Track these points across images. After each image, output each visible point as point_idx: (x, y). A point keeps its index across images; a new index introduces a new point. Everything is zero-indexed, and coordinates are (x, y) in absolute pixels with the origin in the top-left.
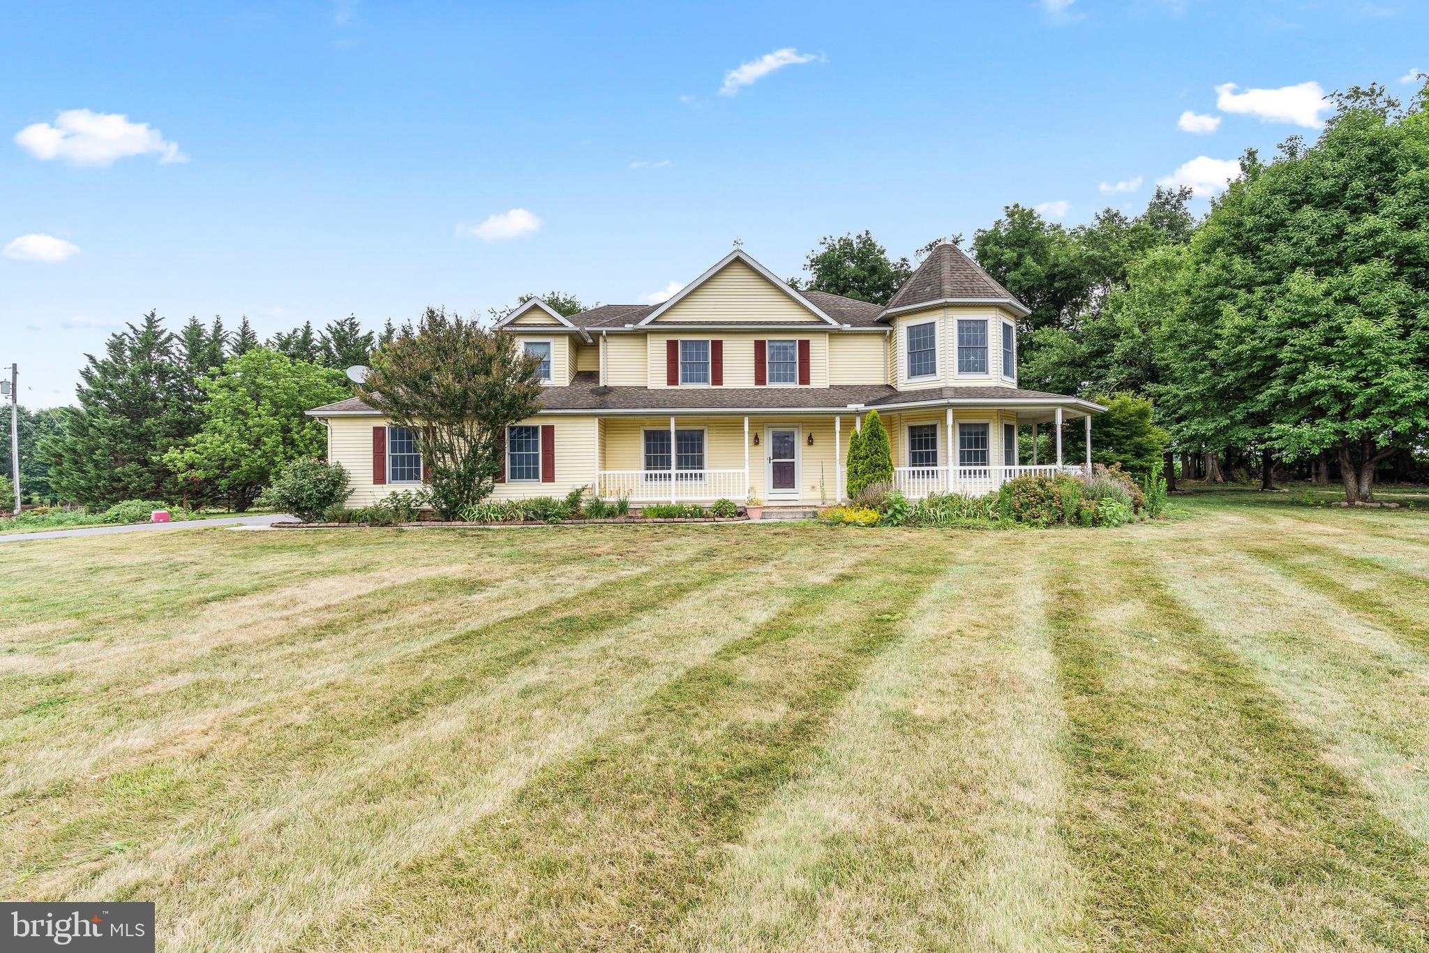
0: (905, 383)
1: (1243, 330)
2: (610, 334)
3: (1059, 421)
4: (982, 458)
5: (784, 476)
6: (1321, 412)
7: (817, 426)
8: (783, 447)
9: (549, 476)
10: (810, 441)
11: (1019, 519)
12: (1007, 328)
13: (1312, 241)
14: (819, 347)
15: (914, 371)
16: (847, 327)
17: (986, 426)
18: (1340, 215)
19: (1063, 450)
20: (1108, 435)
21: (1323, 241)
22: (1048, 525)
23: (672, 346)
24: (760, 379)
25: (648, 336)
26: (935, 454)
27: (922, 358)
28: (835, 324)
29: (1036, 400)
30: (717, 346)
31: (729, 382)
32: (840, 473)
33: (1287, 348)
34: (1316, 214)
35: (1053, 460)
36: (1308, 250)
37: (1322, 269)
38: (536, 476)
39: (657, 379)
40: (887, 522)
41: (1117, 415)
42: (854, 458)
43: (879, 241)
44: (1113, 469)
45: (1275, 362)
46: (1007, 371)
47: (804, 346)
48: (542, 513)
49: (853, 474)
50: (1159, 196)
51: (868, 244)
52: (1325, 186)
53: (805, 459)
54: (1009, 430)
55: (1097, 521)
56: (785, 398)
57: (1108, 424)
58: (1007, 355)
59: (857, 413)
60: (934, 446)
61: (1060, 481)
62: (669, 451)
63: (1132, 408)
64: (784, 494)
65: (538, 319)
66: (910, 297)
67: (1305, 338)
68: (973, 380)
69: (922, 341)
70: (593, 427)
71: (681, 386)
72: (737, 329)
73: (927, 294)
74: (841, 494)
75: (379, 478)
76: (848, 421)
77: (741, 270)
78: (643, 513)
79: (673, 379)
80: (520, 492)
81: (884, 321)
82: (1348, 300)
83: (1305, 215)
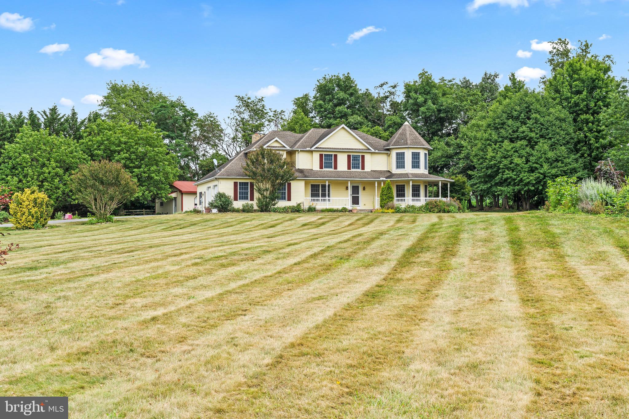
0: (395, 171)
1: (492, 157)
2: (301, 151)
3: (440, 185)
4: (418, 195)
5: (356, 201)
6: (509, 184)
7: (368, 185)
8: (355, 190)
9: (289, 199)
10: (364, 189)
11: (430, 211)
12: (425, 154)
13: (510, 131)
14: (367, 157)
15: (398, 167)
16: (377, 151)
17: (419, 185)
18: (519, 124)
19: (441, 193)
20: (454, 189)
21: (514, 132)
22: (437, 212)
23: (321, 156)
24: (349, 168)
25: (314, 153)
26: (404, 194)
27: (400, 163)
28: (373, 151)
29: (434, 178)
30: (336, 156)
31: (339, 169)
32: (377, 200)
33: (501, 164)
34: (513, 122)
35: (438, 196)
36: (510, 133)
37: (512, 141)
38: (285, 199)
39: (316, 167)
40: (397, 212)
41: (457, 183)
42: (382, 195)
44: (454, 199)
45: (499, 168)
46: (426, 168)
47: (363, 157)
49: (382, 200)
50: (486, 75)
53: (363, 196)
54: (426, 187)
55: (448, 212)
56: (357, 175)
57: (455, 186)
58: (425, 162)
59: (383, 181)
60: (404, 191)
61: (440, 202)
62: (319, 191)
63: (461, 181)
64: (356, 207)
65: (276, 144)
66: (397, 143)
67: (506, 162)
68: (416, 171)
69: (400, 158)
70: (303, 183)
71: (324, 169)
72: (342, 151)
73: (403, 143)
74: (377, 206)
75: (236, 199)
76: (379, 183)
77: (343, 131)
78: (322, 211)
79: (321, 167)
80: (282, 204)
81: (388, 150)
82: (516, 151)
83: (510, 122)
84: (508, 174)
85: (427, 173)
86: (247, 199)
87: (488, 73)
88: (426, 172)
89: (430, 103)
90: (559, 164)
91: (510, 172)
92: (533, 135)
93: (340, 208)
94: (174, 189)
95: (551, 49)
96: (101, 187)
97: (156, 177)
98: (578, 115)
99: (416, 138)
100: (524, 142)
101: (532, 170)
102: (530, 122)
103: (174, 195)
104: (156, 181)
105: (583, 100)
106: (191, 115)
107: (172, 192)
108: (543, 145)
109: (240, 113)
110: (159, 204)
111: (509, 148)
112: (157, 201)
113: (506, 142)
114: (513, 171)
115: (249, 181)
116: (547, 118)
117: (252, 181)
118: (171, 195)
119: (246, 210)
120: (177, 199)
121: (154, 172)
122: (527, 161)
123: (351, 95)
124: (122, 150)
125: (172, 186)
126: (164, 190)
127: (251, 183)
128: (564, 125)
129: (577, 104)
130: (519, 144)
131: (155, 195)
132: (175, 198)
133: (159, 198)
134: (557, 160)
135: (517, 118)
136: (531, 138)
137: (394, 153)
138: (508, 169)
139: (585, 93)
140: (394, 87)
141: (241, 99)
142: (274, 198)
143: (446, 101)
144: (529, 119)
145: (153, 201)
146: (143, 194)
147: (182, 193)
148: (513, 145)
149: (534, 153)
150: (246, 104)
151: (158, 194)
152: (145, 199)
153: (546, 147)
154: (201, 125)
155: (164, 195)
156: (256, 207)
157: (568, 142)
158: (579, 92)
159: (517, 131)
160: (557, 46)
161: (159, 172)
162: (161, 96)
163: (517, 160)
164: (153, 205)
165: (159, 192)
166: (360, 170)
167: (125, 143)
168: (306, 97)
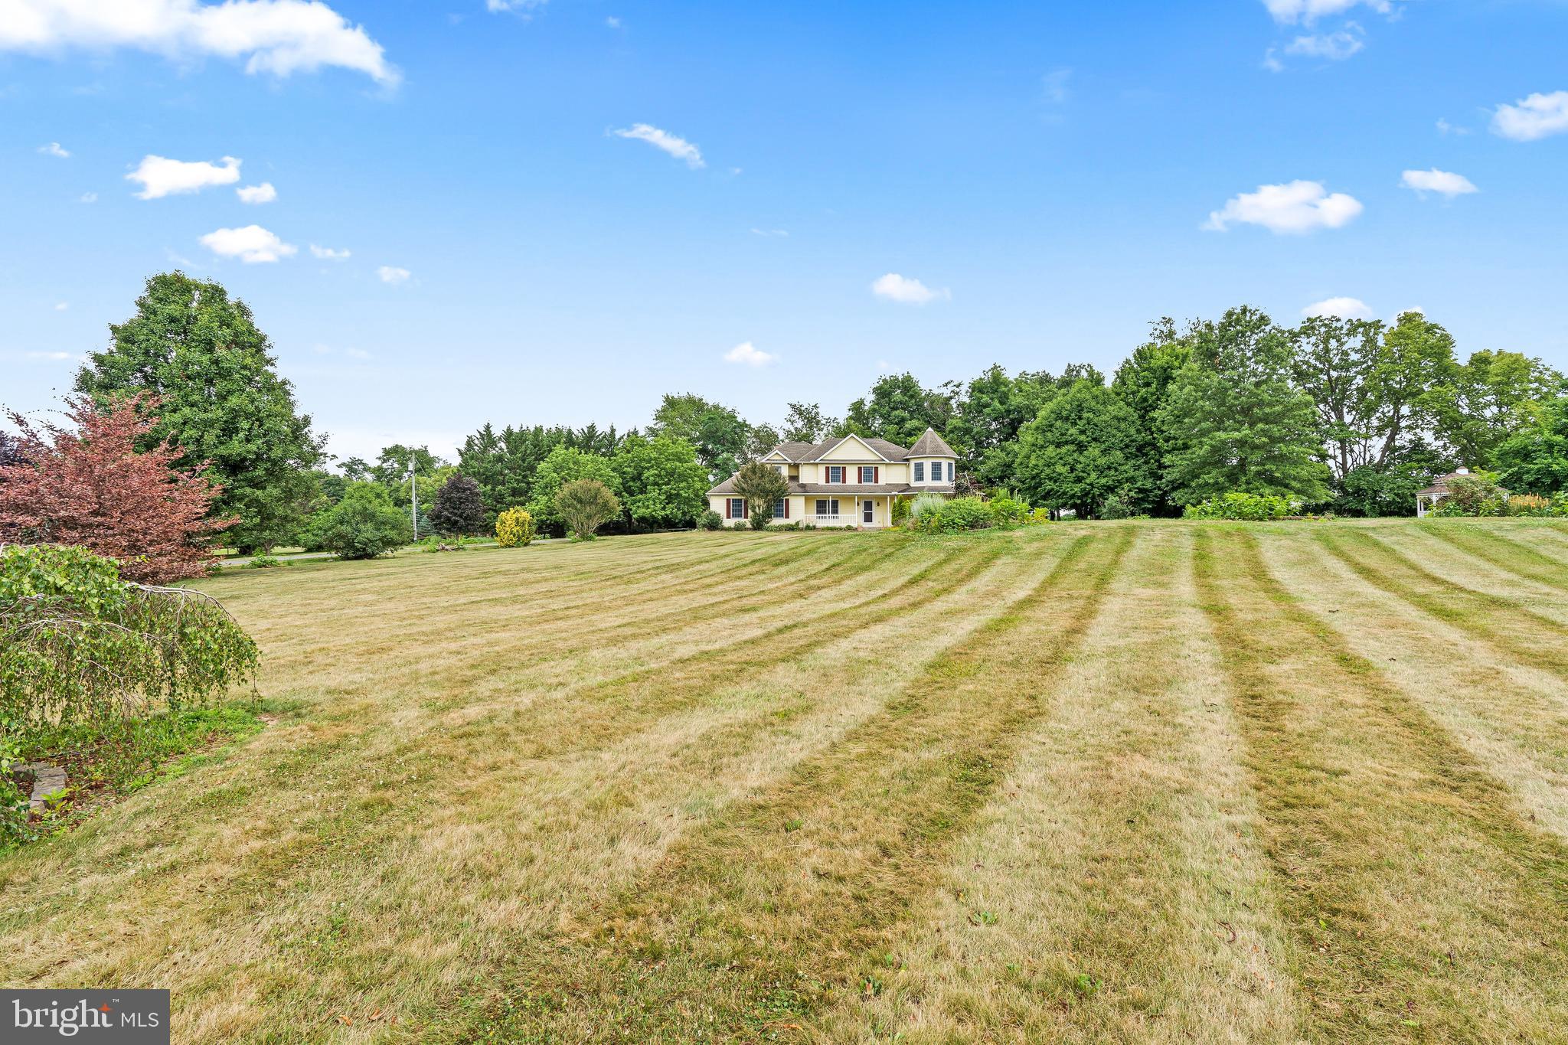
0: (913, 484)
2: (805, 464)
5: (868, 518)
7: (881, 500)
8: (868, 505)
9: (787, 517)
10: (878, 505)
12: (950, 465)
13: (1058, 434)
14: (882, 470)
15: (916, 479)
16: (893, 462)
18: (1068, 425)
21: (1062, 435)
23: (827, 468)
24: (860, 481)
25: (820, 466)
27: (920, 476)
28: (889, 461)
30: (844, 469)
31: (848, 482)
32: (889, 516)
34: (1062, 424)
36: (1057, 437)
37: (1058, 445)
38: (783, 516)
39: (822, 481)
42: (894, 511)
43: (915, 376)
46: (950, 479)
47: (876, 469)
48: (791, 528)
49: (893, 517)
51: (908, 379)
52: (1064, 413)
53: (876, 512)
56: (870, 489)
58: (950, 473)
59: (896, 494)
62: (826, 507)
64: (868, 525)
65: (777, 458)
66: (916, 452)
67: (1047, 471)
68: (937, 484)
69: (919, 468)
70: (803, 499)
71: (831, 484)
72: (852, 463)
73: (921, 452)
74: (889, 524)
75: (728, 517)
76: (892, 497)
77: (852, 440)
78: (823, 529)
79: (827, 481)
80: (776, 522)
81: (907, 460)
82: (1061, 458)
83: (1059, 423)
84: (1049, 485)
86: (740, 517)
87: (1072, 364)
89: (996, 403)
90: (1112, 472)
91: (1052, 483)
92: (1082, 438)
93: (844, 525)
95: (1152, 331)
96: (579, 506)
98: (1147, 412)
99: (938, 446)
100: (1071, 447)
101: (1079, 480)
102: (1081, 423)
105: (1153, 394)
106: (744, 426)
108: (1094, 451)
109: (792, 422)
111: (1054, 454)
113: (1051, 448)
114: (1055, 482)
115: (743, 498)
116: (1103, 418)
117: (747, 498)
119: (739, 528)
121: (683, 489)
122: (1072, 470)
123: (912, 397)
124: (652, 467)
127: (745, 500)
128: (1123, 425)
129: (1145, 400)
130: (1064, 449)
134: (1109, 468)
135: (1067, 419)
136: (1080, 442)
137: (912, 463)
138: (1050, 479)
139: (1154, 386)
140: (958, 386)
141: (793, 406)
142: (768, 515)
143: (1016, 400)
144: (1080, 418)
148: (1059, 451)
149: (1082, 459)
150: (798, 410)
153: (1097, 452)
154: (757, 434)
156: (749, 525)
157: (1127, 446)
158: (1148, 385)
159: (1065, 434)
160: (1158, 327)
161: (689, 488)
162: (716, 407)
163: (1059, 468)
166: (873, 484)
167: (655, 459)
168: (861, 402)
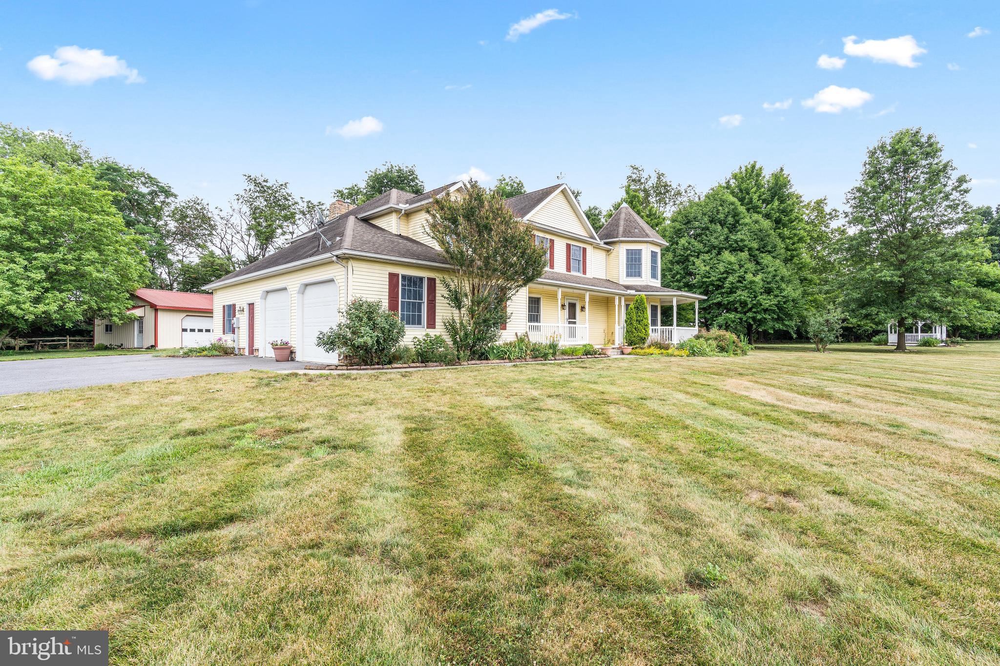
0: (624, 280)
8: (572, 310)
9: (503, 326)
14: (589, 254)
15: (629, 275)
24: (568, 268)
27: (633, 269)
30: (552, 243)
31: (556, 268)
47: (585, 251)
53: (580, 321)
72: (563, 234)
85: (659, 285)
86: (419, 323)
88: (657, 283)
94: (137, 300)
97: (95, 274)
103: (138, 312)
104: (94, 281)
107: (134, 307)
110: (103, 328)
112: (97, 322)
115: (425, 274)
117: (432, 275)
118: (133, 311)
120: (145, 321)
125: (133, 297)
126: (117, 300)
127: (429, 279)
131: (94, 311)
132: (141, 320)
133: (103, 317)
137: (622, 251)
145: (90, 321)
146: (61, 308)
147: (155, 308)
150: (261, 187)
151: (100, 309)
152: (67, 318)
155: (116, 311)
164: (90, 328)
165: (104, 305)
166: (581, 274)
